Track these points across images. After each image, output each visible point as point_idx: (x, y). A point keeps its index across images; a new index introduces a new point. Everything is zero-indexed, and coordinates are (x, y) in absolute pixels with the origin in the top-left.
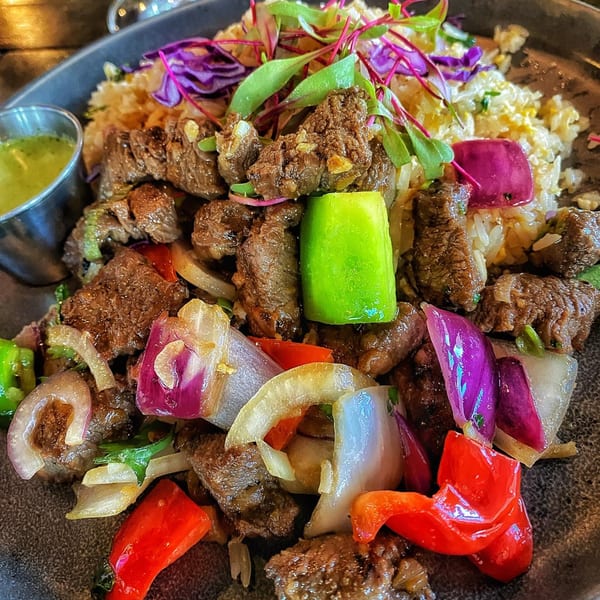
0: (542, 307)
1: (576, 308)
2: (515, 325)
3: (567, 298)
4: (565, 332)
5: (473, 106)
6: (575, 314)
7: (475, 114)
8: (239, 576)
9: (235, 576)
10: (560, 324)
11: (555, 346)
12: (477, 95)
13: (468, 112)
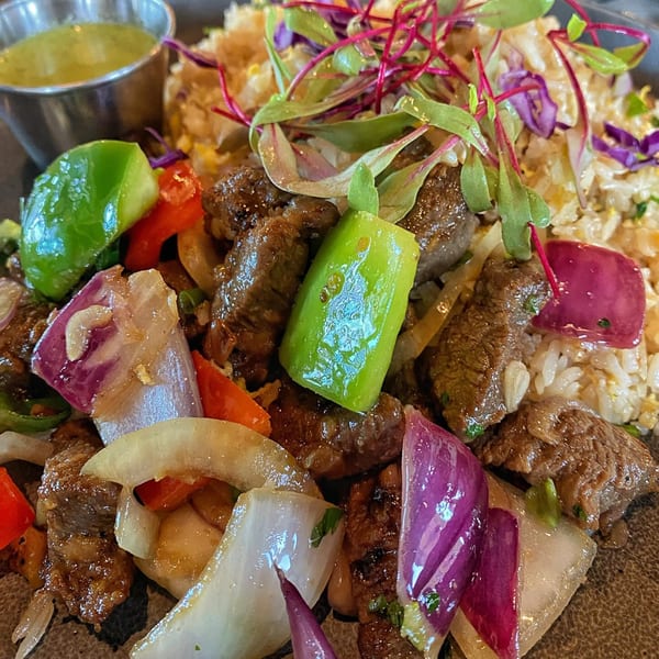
0: (578, 455)
1: (620, 476)
2: (534, 467)
3: (612, 455)
4: (595, 499)
5: (625, 205)
6: (616, 482)
7: (624, 216)
8: (21, 640)
9: (15, 638)
10: (594, 487)
11: (577, 515)
12: (639, 194)
13: (617, 209)
